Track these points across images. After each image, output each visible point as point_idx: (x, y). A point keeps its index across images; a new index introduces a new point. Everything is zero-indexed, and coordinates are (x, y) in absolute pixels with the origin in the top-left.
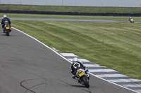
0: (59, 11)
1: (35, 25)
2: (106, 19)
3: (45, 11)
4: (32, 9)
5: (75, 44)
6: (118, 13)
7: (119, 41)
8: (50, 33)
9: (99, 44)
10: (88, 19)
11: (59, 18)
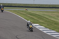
0: (32, 6)
1: (22, 12)
2: (52, 10)
3: (26, 6)
4: (21, 6)
5: (39, 20)
6: (57, 7)
7: (57, 19)
8: (28, 15)
9: (49, 20)
10: (45, 10)
11: (32, 9)
